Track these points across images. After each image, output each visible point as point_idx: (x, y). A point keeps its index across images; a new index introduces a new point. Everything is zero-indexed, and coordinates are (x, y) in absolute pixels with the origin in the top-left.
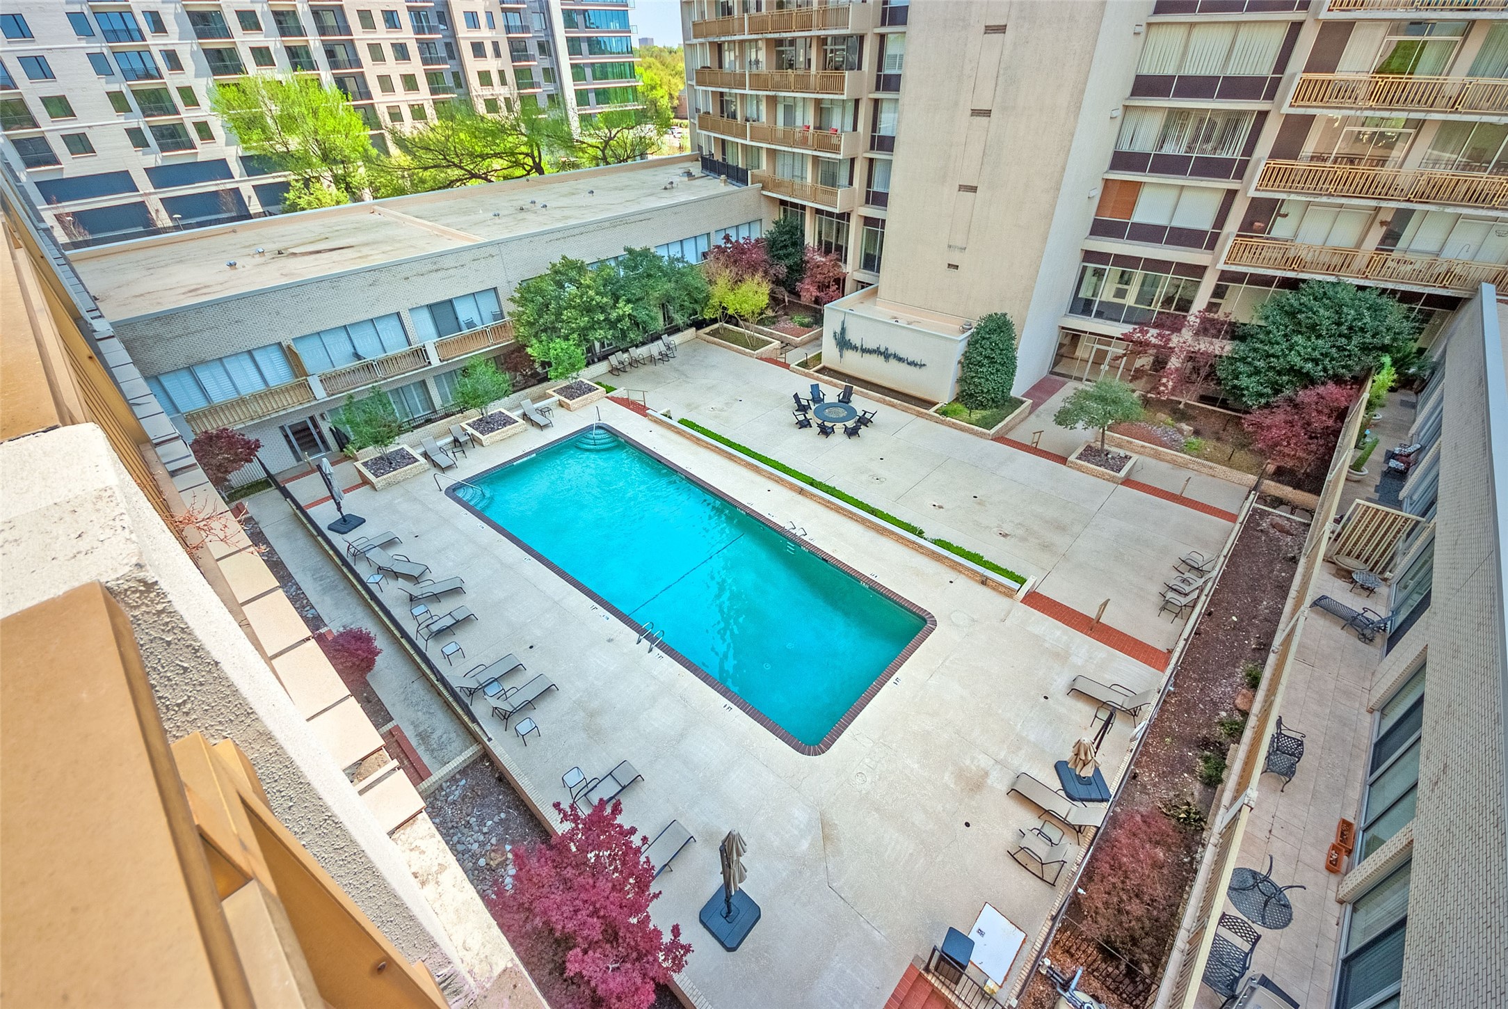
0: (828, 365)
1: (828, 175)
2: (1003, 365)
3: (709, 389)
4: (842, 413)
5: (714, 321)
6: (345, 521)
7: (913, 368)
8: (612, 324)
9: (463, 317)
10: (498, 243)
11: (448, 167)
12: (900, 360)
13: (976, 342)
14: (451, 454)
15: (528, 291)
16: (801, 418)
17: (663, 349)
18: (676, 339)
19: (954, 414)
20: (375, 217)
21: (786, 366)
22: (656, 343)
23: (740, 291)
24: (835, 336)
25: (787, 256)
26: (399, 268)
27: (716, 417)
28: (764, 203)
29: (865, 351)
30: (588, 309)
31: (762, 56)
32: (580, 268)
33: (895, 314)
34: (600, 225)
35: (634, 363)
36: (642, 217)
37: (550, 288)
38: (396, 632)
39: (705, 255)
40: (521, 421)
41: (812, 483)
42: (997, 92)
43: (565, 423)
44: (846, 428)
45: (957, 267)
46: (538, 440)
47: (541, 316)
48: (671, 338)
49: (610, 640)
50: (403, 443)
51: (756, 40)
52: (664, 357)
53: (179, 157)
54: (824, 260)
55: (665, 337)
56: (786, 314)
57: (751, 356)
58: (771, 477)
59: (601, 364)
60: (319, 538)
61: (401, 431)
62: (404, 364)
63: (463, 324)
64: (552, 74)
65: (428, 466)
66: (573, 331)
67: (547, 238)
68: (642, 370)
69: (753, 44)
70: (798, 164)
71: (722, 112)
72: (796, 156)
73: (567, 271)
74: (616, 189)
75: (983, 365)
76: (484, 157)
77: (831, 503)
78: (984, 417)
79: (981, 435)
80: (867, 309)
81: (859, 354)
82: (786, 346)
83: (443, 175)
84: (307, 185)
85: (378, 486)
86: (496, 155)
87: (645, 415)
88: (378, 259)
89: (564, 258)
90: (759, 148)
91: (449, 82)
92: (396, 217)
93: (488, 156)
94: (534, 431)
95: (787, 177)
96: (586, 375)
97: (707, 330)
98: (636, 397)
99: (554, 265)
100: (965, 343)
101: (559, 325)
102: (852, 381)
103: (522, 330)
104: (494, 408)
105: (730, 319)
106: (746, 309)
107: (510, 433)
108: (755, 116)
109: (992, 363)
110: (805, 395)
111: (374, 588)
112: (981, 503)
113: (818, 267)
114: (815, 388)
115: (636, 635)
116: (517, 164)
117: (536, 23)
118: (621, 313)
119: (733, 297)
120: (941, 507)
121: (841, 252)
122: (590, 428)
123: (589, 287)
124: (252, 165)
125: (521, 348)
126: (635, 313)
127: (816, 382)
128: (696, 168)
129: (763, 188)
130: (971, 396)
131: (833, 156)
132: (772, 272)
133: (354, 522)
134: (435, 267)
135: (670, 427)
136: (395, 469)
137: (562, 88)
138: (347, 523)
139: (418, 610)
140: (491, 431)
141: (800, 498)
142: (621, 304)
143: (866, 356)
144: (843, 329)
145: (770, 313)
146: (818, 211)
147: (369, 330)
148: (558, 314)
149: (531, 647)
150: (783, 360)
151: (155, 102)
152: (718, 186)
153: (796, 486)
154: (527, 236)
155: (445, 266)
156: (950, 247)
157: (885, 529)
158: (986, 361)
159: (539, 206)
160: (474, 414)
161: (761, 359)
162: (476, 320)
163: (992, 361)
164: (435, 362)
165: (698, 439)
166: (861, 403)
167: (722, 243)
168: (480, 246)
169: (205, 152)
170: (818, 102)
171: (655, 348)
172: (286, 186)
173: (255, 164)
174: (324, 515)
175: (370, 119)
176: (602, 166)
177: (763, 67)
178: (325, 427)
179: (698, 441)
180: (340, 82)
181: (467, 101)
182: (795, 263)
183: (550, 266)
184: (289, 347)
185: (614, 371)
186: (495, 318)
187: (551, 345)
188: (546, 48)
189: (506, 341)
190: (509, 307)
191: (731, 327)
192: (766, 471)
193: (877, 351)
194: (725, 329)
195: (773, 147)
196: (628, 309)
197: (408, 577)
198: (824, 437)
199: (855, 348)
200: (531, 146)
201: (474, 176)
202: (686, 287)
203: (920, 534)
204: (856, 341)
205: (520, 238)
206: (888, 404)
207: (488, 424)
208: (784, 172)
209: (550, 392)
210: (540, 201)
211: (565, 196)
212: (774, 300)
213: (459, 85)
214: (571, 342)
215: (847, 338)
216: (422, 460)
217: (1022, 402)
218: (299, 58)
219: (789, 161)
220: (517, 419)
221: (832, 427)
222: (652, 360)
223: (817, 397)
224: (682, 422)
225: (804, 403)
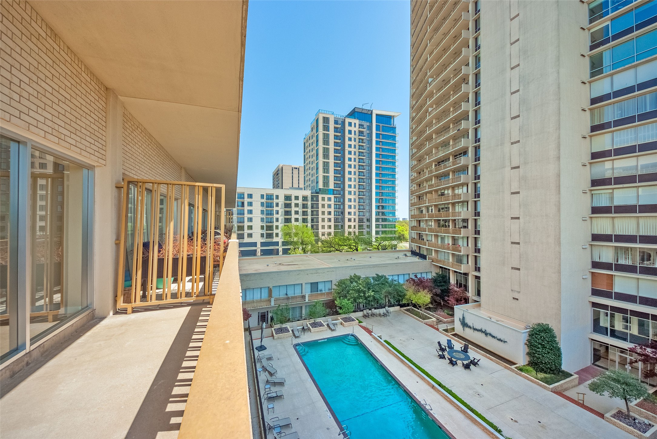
0: (457, 333)
1: (459, 260)
2: (551, 349)
3: (401, 331)
4: (462, 356)
5: (408, 305)
6: (261, 347)
7: (500, 342)
8: (366, 299)
9: (320, 288)
10: (336, 268)
11: (331, 247)
12: (493, 337)
13: (533, 335)
14: (300, 332)
15: (341, 283)
16: (441, 353)
17: (385, 312)
18: (391, 309)
19: (527, 371)
20: (307, 258)
21: (438, 329)
22: (383, 309)
23: (418, 295)
24: (460, 320)
25: (441, 286)
26: (307, 271)
27: (401, 344)
28: (433, 266)
29: (475, 329)
30: (359, 291)
31: (433, 224)
32: (359, 278)
33: (490, 316)
34: (369, 266)
35: (373, 315)
36: (384, 265)
37: (348, 283)
38: (257, 393)
39: (407, 281)
40: (326, 326)
41: (440, 385)
42: (521, 237)
43: (340, 331)
44: (463, 364)
45: (517, 299)
46: (329, 334)
47: (343, 291)
48: (389, 308)
49: (328, 429)
50: (288, 325)
51: (432, 220)
52: (385, 315)
53: (269, 240)
54: (458, 289)
55: (387, 307)
56: (441, 309)
57: (422, 322)
58: (419, 376)
59: (360, 312)
60: (252, 351)
61: (289, 321)
62: (298, 299)
63: (319, 290)
64: (369, 227)
65: (292, 335)
66: (352, 298)
67: (351, 268)
68: (375, 318)
69: (430, 221)
70: (446, 255)
71: (420, 238)
72: (446, 253)
73: (355, 279)
74: (379, 257)
75: (538, 348)
76: (341, 245)
77: (447, 397)
78: (545, 378)
79: (545, 388)
80: (475, 311)
81: (472, 331)
82: (439, 321)
83: (329, 249)
84: (294, 249)
85: (275, 338)
86: (346, 245)
87: (371, 335)
88: (303, 268)
89: (355, 274)
90: (432, 249)
91: (340, 227)
92: (312, 258)
93: (343, 245)
94: (329, 331)
95: (443, 258)
96: (353, 315)
97: (405, 308)
98: (370, 327)
99: (351, 276)
100: (527, 335)
101: (347, 295)
102: (468, 343)
103: (335, 294)
104: (319, 320)
105: (415, 306)
106: (420, 302)
107: (321, 330)
108: (431, 240)
109: (543, 347)
110: (444, 344)
111: (258, 373)
112: (543, 427)
113: (456, 292)
114: (449, 342)
115: (338, 430)
116: (351, 248)
117: (367, 214)
118: (370, 294)
119: (415, 296)
120: (516, 421)
121: (466, 287)
122: (348, 335)
123: (360, 284)
124: (284, 243)
125: (333, 301)
126: (375, 296)
127: (450, 339)
128: (409, 254)
129: (432, 262)
130: (536, 364)
131: (459, 253)
132: (434, 291)
133: (263, 348)
134: (316, 272)
135: (379, 342)
136: (282, 333)
137: (371, 230)
138: (262, 348)
139: (268, 386)
140: (315, 327)
141: (432, 390)
142: (370, 291)
143: (475, 332)
144: (463, 318)
145: (430, 306)
146: (455, 272)
147: (293, 287)
148: (348, 292)
149: (298, 419)
150: (437, 327)
151: (270, 228)
152: (416, 259)
153: (431, 383)
154: (345, 267)
155: (319, 272)
156: (512, 290)
157: (476, 421)
158: (540, 346)
159: (353, 259)
160: (312, 321)
161: (427, 324)
162: (323, 290)
163: (544, 347)
164: (307, 300)
165: (390, 350)
166: (473, 354)
167: (414, 277)
168: (330, 268)
169: (275, 239)
170: (453, 237)
171: (382, 311)
172: (289, 249)
173: (285, 243)
174: (257, 343)
175: (317, 235)
176: (377, 251)
177: (433, 226)
178: (270, 315)
179: (389, 351)
180: (312, 226)
181: (344, 232)
182: (445, 289)
183: (350, 276)
184: (271, 288)
185: (365, 316)
186: (329, 290)
187: (343, 301)
188: (369, 220)
189: (330, 298)
190: (334, 287)
191: (415, 309)
192: (417, 372)
193: (481, 331)
194: (413, 309)
195: (436, 249)
196: (372, 294)
197: (269, 373)
198: (452, 366)
199: (470, 327)
200: (356, 244)
201: (337, 250)
202: (396, 290)
203: (500, 431)
204: (470, 324)
205: (343, 267)
206: (488, 358)
207: (315, 325)
208: (441, 257)
209: (339, 318)
210: (353, 258)
211: (362, 258)
212: (433, 301)
213: (342, 228)
214: (350, 301)
215: (466, 322)
216: (291, 332)
217: (571, 375)
218: (305, 221)
219: (443, 254)
220: (325, 325)
221: (456, 361)
222: (380, 315)
223: (450, 346)
224: (385, 341)
225: (443, 347)
